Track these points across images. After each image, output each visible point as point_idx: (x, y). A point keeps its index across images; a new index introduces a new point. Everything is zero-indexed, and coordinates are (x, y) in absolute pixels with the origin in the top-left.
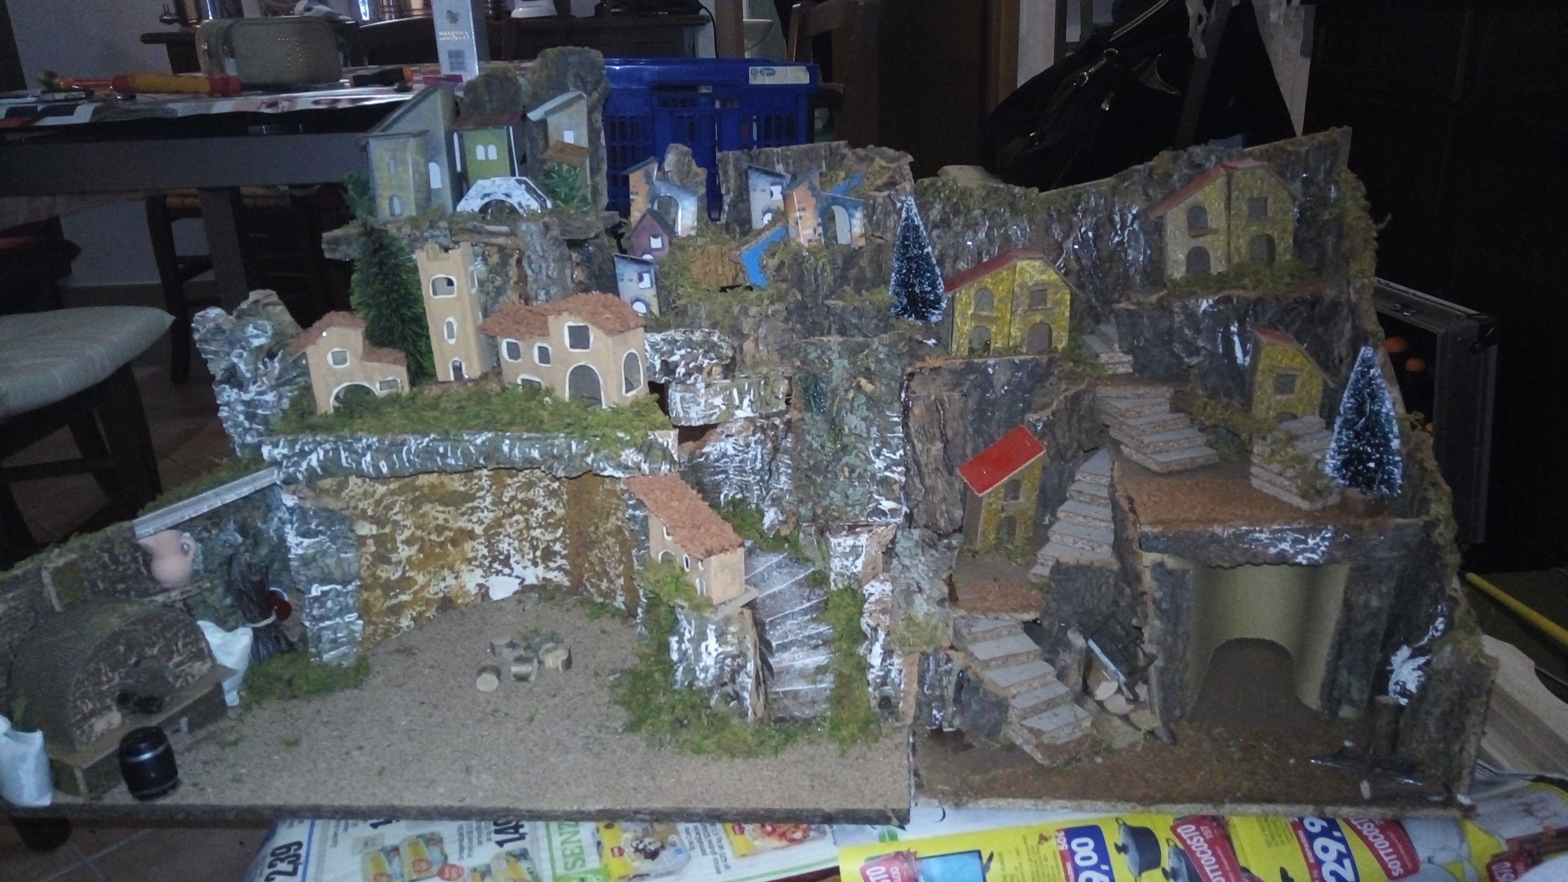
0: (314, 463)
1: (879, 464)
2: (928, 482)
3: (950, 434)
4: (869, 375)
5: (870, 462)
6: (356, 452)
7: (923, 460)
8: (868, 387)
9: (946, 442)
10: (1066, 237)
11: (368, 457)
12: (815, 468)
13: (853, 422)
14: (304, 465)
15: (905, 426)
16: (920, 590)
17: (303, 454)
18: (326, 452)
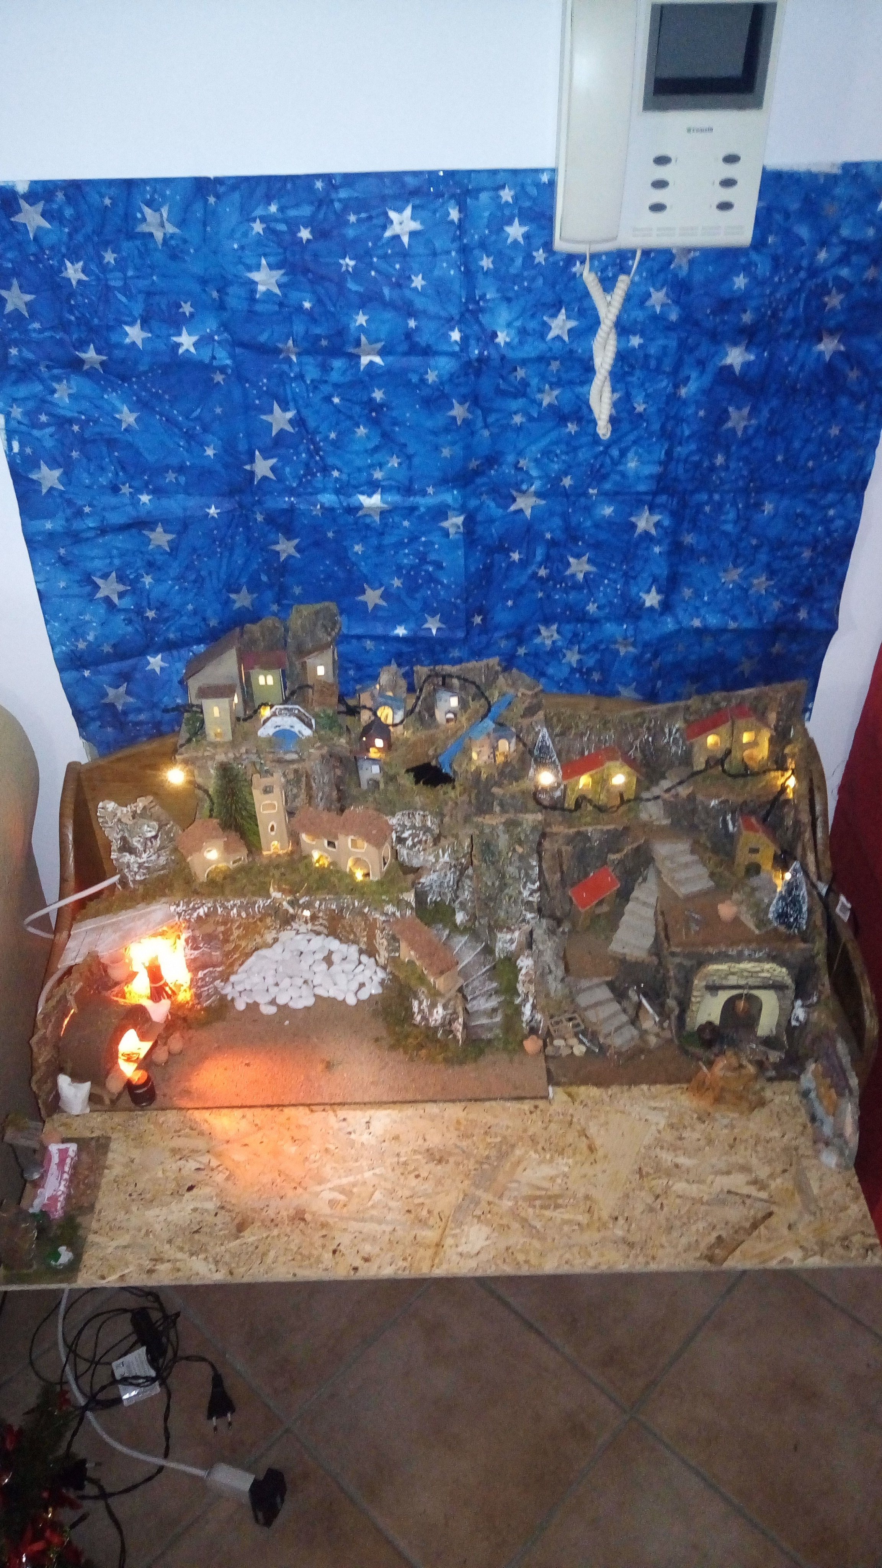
0: (202, 914)
1: (526, 893)
2: (552, 894)
3: (565, 868)
4: (520, 843)
5: (520, 893)
6: (226, 908)
7: (549, 883)
8: (520, 850)
9: (562, 872)
10: (636, 739)
11: (235, 911)
12: (490, 898)
13: (511, 870)
14: (195, 915)
15: (540, 867)
16: (551, 972)
17: (194, 909)
18: (209, 908)
